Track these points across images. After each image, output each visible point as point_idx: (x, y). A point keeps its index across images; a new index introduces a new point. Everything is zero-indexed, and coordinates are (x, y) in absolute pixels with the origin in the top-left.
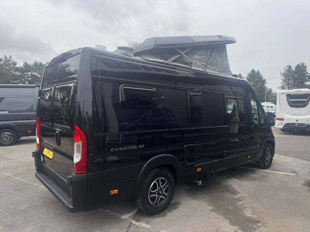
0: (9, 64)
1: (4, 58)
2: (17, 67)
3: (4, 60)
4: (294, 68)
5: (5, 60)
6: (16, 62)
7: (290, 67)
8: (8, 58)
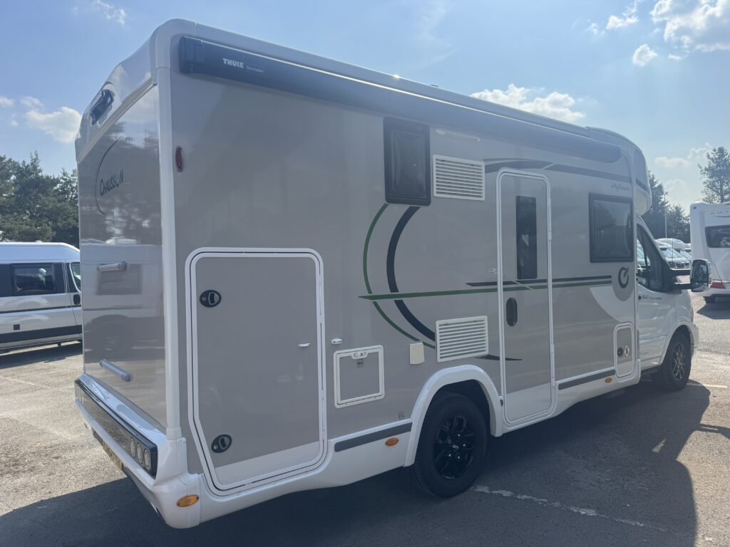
0: (73, 188)
1: (61, 175)
5: (63, 181)
7: (721, 150)
8: (70, 176)
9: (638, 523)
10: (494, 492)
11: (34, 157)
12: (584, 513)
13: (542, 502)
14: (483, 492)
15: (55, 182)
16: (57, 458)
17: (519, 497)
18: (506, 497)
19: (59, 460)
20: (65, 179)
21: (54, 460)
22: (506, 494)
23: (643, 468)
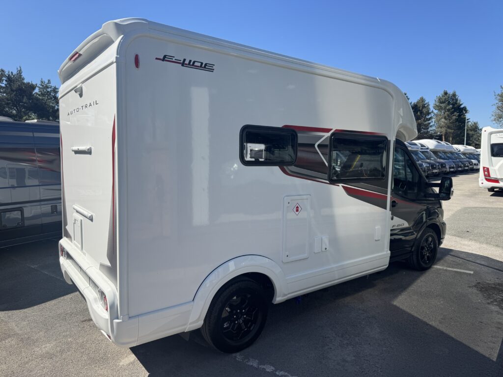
0: (48, 92)
3: (40, 86)
10: (260, 366)
15: (33, 87)
20: (42, 85)
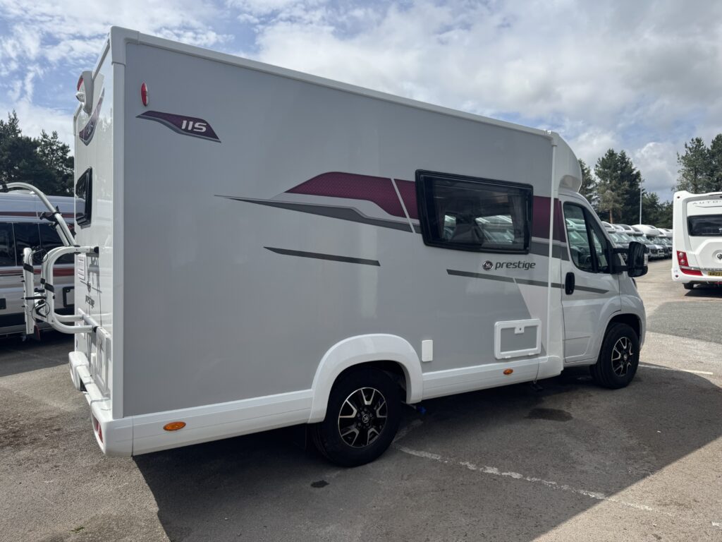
0: (53, 150)
2: (70, 158)
4: (708, 145)
6: (66, 145)
7: (699, 141)
8: (50, 137)
9: (647, 507)
11: (13, 117)
12: (593, 496)
13: (551, 484)
14: (492, 474)
15: (36, 144)
16: (58, 430)
17: (529, 480)
18: (516, 479)
19: (60, 433)
20: (44, 141)
21: (56, 433)
22: (516, 476)
23: (644, 453)
